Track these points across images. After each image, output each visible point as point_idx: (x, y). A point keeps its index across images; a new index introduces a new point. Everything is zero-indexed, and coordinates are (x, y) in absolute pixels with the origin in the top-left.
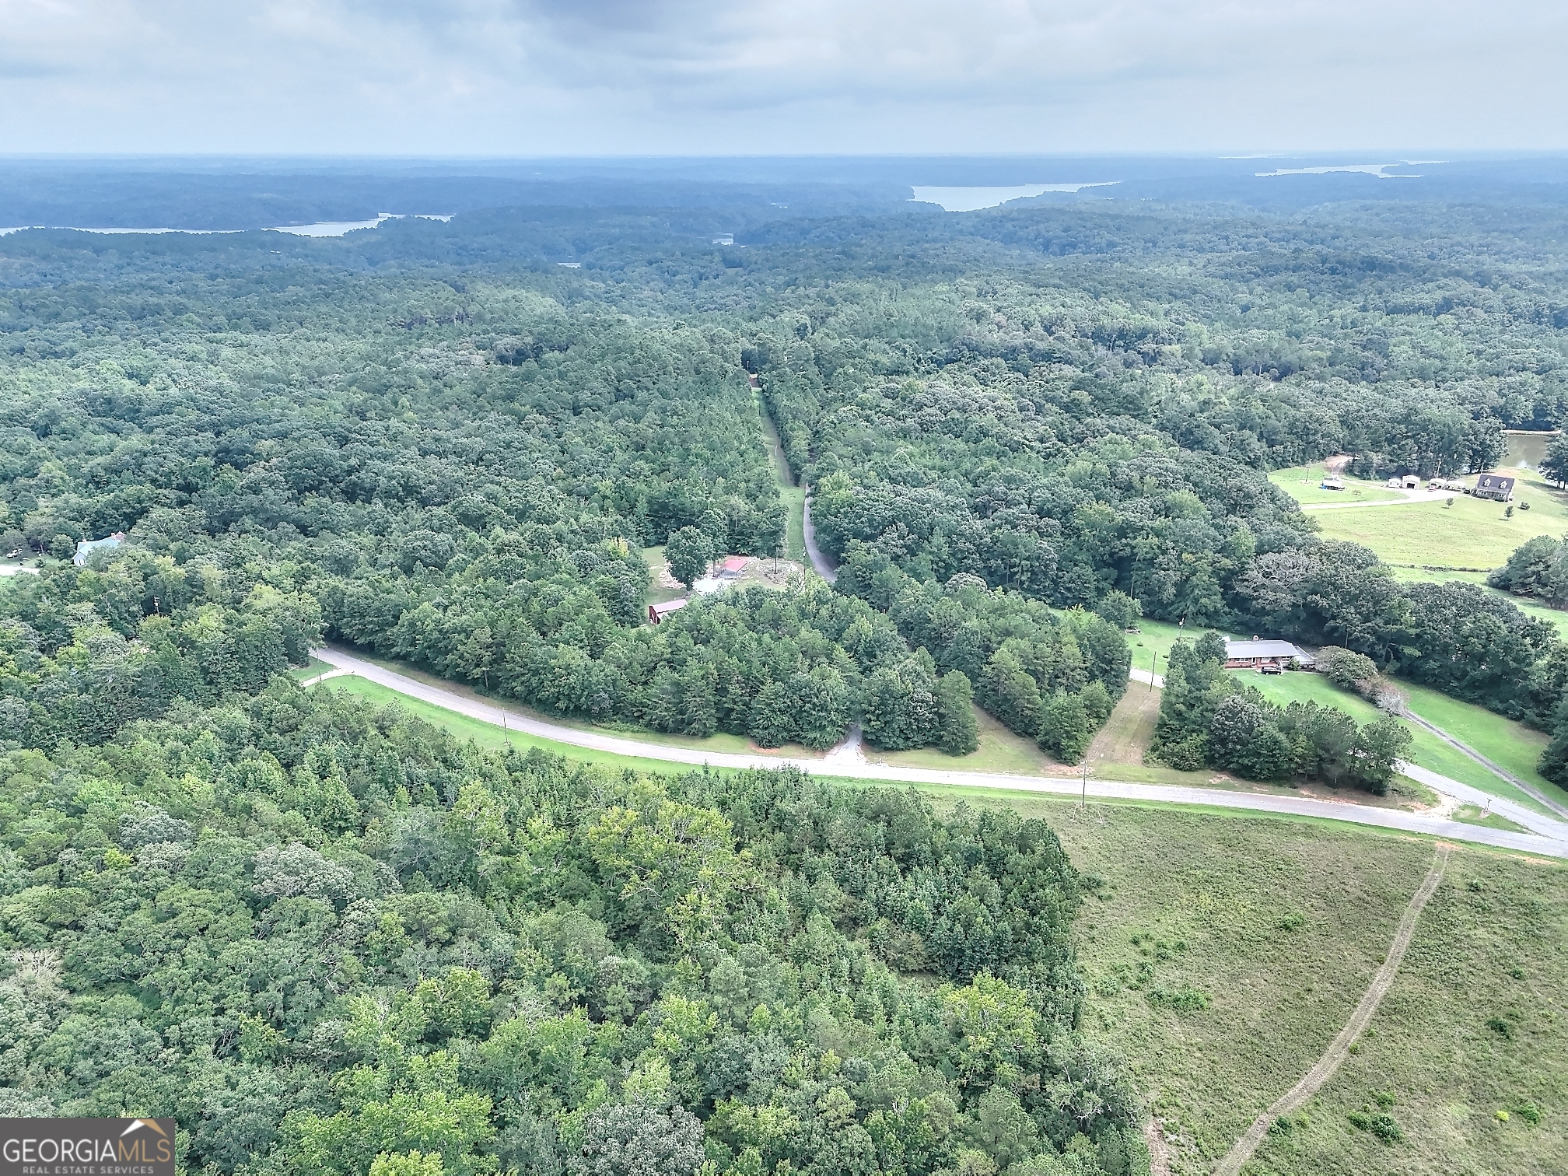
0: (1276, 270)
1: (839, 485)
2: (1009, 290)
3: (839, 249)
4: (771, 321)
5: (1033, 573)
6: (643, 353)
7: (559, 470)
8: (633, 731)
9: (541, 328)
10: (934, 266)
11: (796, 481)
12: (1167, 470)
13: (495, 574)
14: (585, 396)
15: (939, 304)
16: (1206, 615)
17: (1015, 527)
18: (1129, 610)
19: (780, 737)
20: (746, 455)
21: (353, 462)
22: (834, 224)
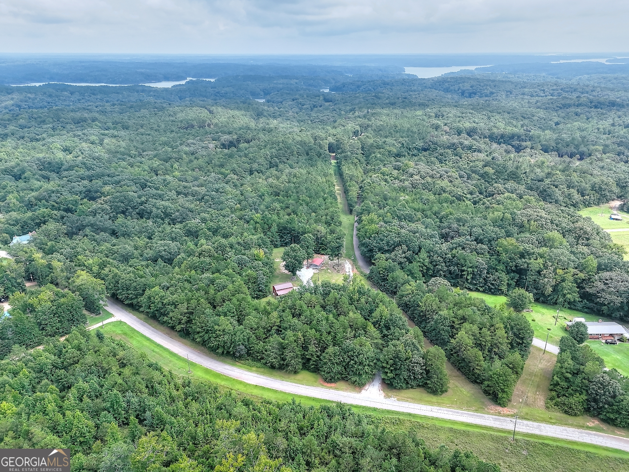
0: (569, 106)
1: (371, 221)
2: (449, 115)
3: (374, 94)
4: (343, 128)
5: (473, 274)
6: (283, 145)
7: (238, 205)
8: (257, 367)
9: (241, 132)
10: (415, 103)
11: (351, 212)
12: (541, 217)
13: (195, 268)
14: (255, 166)
15: (418, 121)
16: (569, 303)
17: (463, 248)
18: (527, 300)
19: (336, 377)
20: (326, 200)
21: (143, 199)
22: (372, 83)
